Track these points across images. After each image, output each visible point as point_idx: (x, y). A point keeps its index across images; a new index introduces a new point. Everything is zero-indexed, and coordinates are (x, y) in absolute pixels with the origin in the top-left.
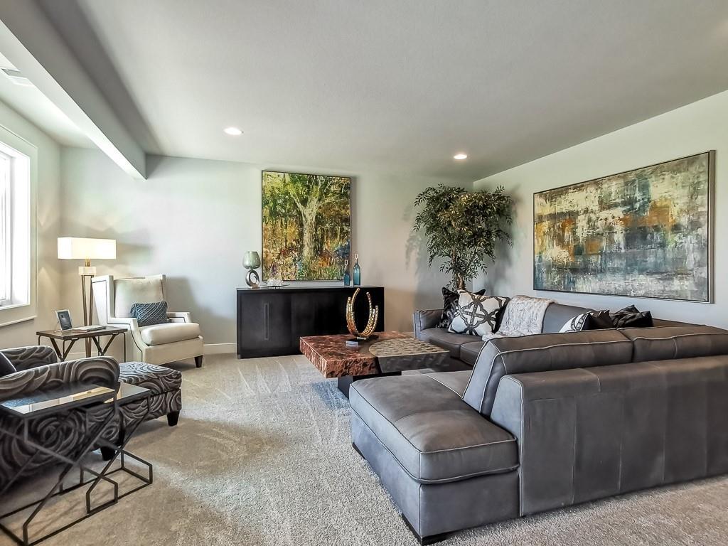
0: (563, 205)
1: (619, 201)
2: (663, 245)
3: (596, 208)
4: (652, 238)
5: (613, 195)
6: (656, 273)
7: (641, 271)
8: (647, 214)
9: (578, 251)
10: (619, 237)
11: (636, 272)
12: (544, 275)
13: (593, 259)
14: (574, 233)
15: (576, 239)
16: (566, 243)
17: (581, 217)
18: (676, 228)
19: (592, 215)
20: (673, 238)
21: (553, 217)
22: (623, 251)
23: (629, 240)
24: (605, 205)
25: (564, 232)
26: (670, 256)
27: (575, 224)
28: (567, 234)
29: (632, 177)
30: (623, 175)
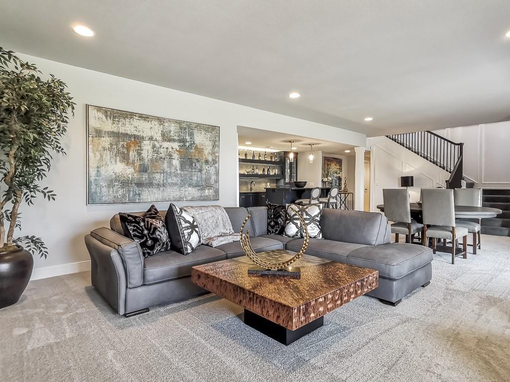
0: (128, 127)
1: (176, 138)
2: (201, 171)
3: (160, 138)
4: (195, 166)
5: (172, 132)
6: (197, 186)
7: (190, 185)
8: (193, 151)
9: (143, 169)
10: (176, 162)
11: (187, 186)
12: (104, 190)
13: (157, 176)
14: (139, 154)
15: (141, 159)
16: (131, 161)
17: (146, 142)
18: (207, 162)
19: (156, 143)
20: (205, 167)
21: (117, 135)
22: (179, 172)
23: (183, 165)
24: (166, 137)
25: (128, 151)
26: (204, 177)
27: (140, 146)
28: (132, 154)
29: (184, 125)
30: (179, 122)
